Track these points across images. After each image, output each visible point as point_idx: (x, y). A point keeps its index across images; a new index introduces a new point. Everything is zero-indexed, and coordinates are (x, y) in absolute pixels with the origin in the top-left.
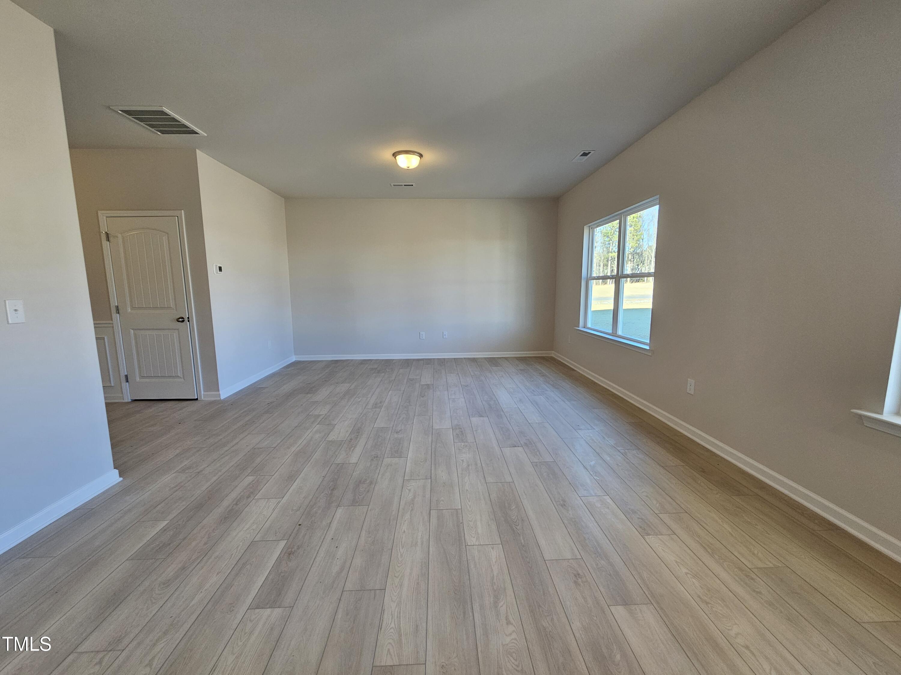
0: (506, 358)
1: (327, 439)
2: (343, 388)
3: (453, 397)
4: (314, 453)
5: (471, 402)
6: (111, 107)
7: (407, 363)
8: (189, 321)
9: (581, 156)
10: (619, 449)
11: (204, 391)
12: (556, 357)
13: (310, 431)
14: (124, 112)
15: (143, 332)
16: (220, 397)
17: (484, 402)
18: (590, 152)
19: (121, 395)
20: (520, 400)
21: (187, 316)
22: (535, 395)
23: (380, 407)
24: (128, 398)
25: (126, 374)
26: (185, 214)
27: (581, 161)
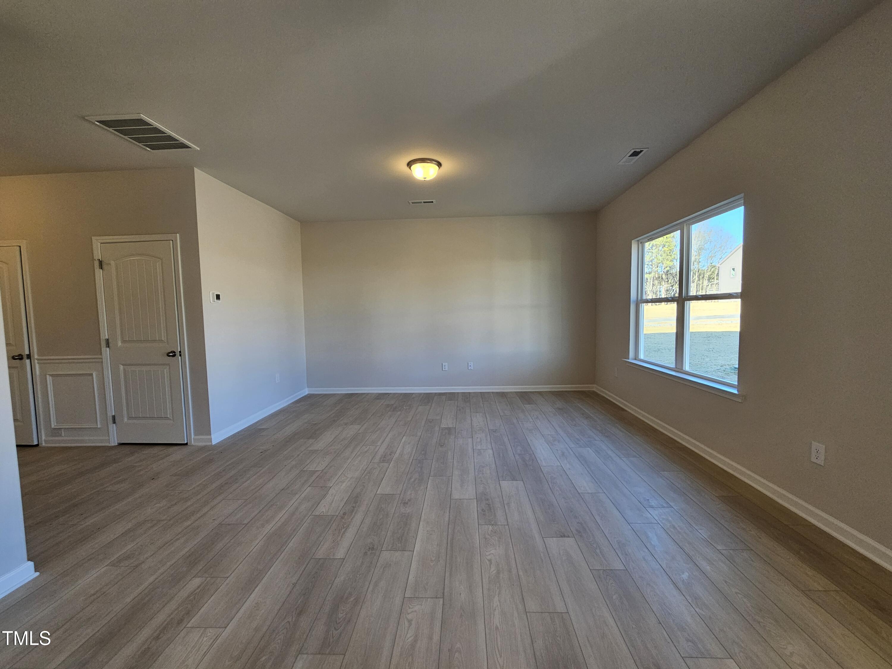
0: (540, 393)
1: (313, 514)
2: (352, 430)
3: (479, 447)
4: (292, 537)
5: (501, 455)
6: (86, 118)
7: (428, 398)
8: (180, 355)
9: (630, 156)
10: (719, 548)
11: (195, 435)
12: (599, 392)
13: (297, 496)
14: (101, 123)
15: (133, 368)
16: (212, 442)
17: (517, 457)
18: (642, 151)
19: (107, 438)
20: (563, 454)
21: (179, 350)
22: (581, 447)
23: (389, 461)
24: (114, 442)
25: (114, 414)
26: (181, 238)
27: (629, 163)
